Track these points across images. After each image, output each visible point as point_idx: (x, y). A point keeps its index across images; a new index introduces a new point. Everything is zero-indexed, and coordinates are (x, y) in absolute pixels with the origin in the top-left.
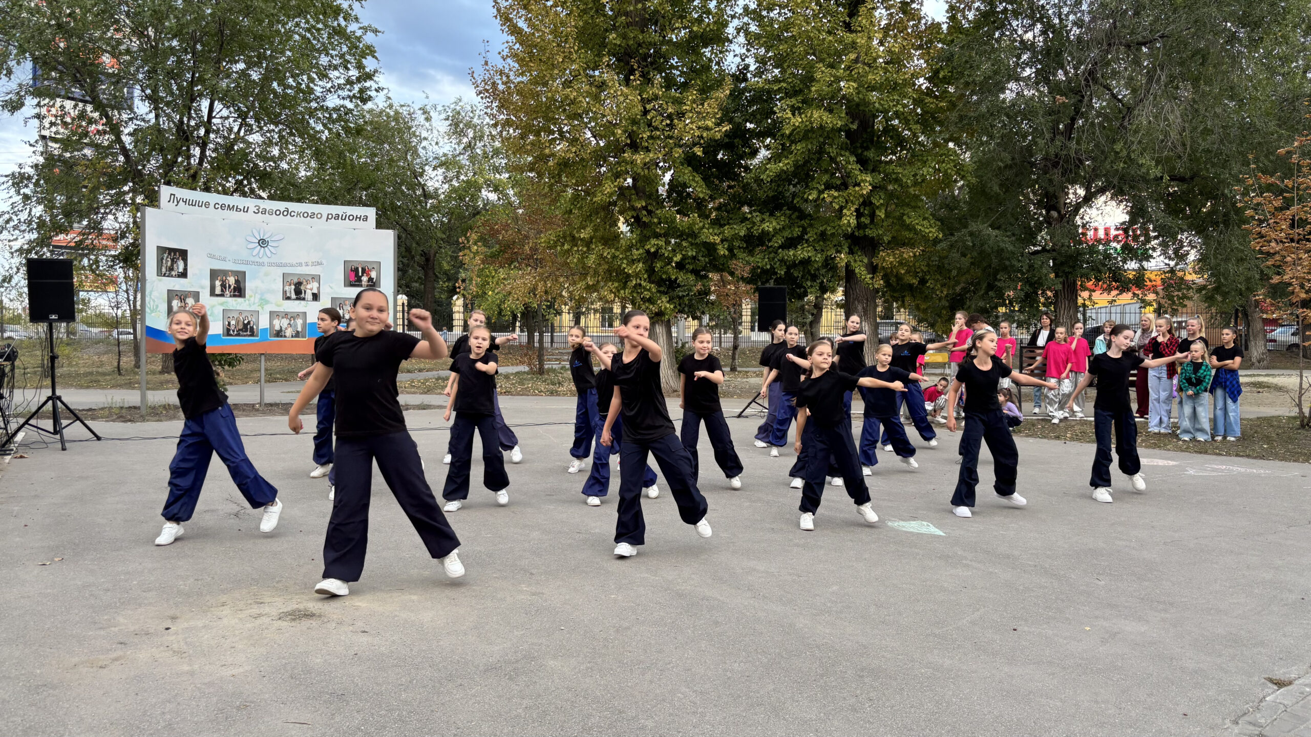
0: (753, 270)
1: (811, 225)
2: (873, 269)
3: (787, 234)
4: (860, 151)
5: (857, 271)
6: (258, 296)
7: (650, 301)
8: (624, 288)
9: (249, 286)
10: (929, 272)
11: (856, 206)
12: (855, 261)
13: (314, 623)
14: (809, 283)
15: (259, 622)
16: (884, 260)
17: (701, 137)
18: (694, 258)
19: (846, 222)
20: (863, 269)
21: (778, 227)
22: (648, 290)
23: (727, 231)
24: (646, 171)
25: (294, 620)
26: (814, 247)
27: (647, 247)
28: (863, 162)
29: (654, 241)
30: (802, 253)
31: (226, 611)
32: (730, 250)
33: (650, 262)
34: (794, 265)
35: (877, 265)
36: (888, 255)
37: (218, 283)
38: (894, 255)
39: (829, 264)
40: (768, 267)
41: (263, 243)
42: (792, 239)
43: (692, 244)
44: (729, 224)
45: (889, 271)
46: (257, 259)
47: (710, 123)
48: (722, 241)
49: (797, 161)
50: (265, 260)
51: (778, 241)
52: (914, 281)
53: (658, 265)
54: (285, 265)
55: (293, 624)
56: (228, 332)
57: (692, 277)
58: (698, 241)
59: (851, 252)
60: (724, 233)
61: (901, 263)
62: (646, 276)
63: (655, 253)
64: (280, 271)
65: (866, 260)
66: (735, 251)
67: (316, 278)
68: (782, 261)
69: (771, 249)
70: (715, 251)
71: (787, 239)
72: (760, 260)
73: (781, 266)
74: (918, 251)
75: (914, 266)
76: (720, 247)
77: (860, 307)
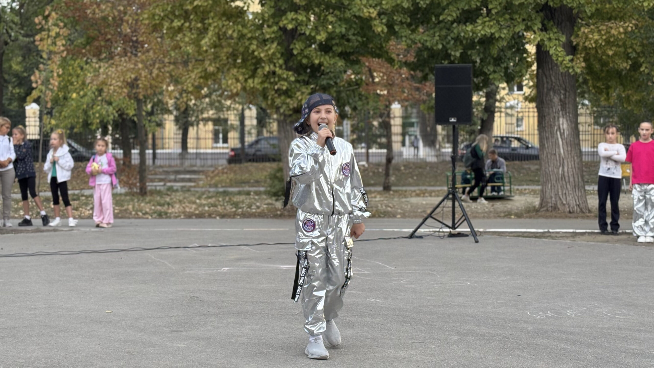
0: (419, 52)
2: (572, 49)
3: (463, 5)
5: (552, 52)
7: (287, 93)
8: (253, 76)
10: (643, 52)
12: (550, 39)
14: (491, 68)
16: (587, 38)
18: (343, 36)
20: (560, 49)
22: (285, 80)
26: (498, 22)
27: (281, 24)
29: (291, 15)
30: (483, 28)
32: (390, 26)
33: (286, 44)
34: (471, 45)
35: (578, 44)
36: (592, 32)
38: (599, 31)
39: (516, 45)
40: (440, 46)
42: (469, 11)
43: (340, 19)
45: (593, 52)
48: (379, 14)
51: (451, 14)
52: (625, 65)
53: (297, 47)
57: (341, 63)
58: (348, 14)
59: (545, 28)
60: (381, 3)
61: (608, 42)
62: (281, 61)
63: (292, 30)
65: (563, 39)
66: (397, 28)
68: (457, 39)
69: (442, 25)
70: (370, 27)
71: (464, 11)
72: (428, 39)
73: (455, 46)
74: (630, 26)
75: (624, 45)
76: (376, 22)
77: (556, 100)
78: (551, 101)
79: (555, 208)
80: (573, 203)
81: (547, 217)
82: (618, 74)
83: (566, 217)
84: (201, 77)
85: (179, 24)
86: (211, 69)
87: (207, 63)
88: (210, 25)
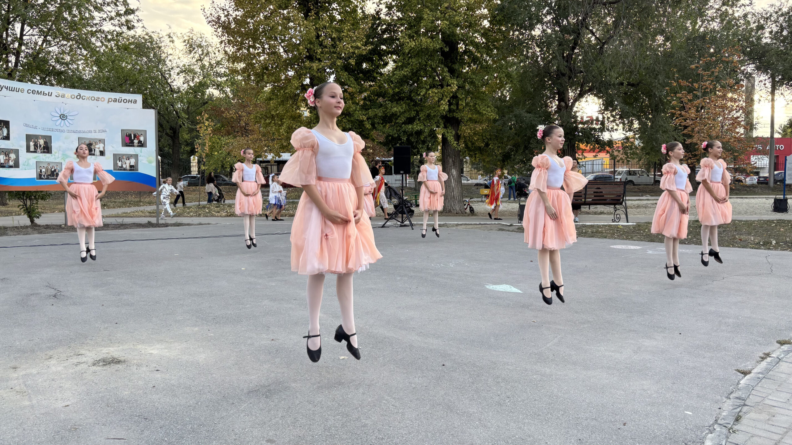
0: (387, 137)
1: (422, 110)
2: (458, 137)
3: (407, 115)
4: (450, 64)
5: (449, 138)
6: (60, 152)
10: (491, 139)
11: (448, 99)
12: (448, 132)
13: (119, 366)
14: (421, 146)
15: (79, 368)
16: (465, 131)
17: (354, 53)
19: (443, 108)
20: (452, 138)
21: (402, 111)
23: (371, 113)
24: (319, 74)
25: (104, 365)
26: (424, 123)
28: (452, 72)
30: (416, 126)
31: (53, 362)
32: (373, 125)
34: (411, 134)
35: (460, 135)
36: (467, 129)
37: (32, 144)
38: (471, 129)
39: (433, 134)
40: (396, 135)
41: (63, 117)
42: (410, 118)
43: (349, 121)
44: (371, 108)
45: (468, 138)
46: (59, 128)
47: (359, 45)
48: (368, 119)
49: (413, 69)
50: (65, 128)
51: (401, 120)
52: (482, 145)
54: (80, 132)
55: (105, 368)
56: (40, 176)
58: (352, 119)
59: (445, 127)
60: (368, 113)
61: (474, 134)
64: (76, 136)
65: (454, 132)
66: (376, 125)
67: (102, 141)
68: (405, 132)
69: (397, 125)
70: (363, 125)
71: (407, 118)
72: (391, 131)
73: (404, 135)
74: (484, 126)
75: (482, 135)
76: (366, 123)
77: (451, 161)
78: (448, 161)
79: (450, 211)
80: (458, 209)
81: (446, 216)
82: (480, 149)
83: (455, 216)
84: (280, 148)
85: (269, 121)
86: (285, 144)
87: (283, 141)
88: (284, 122)
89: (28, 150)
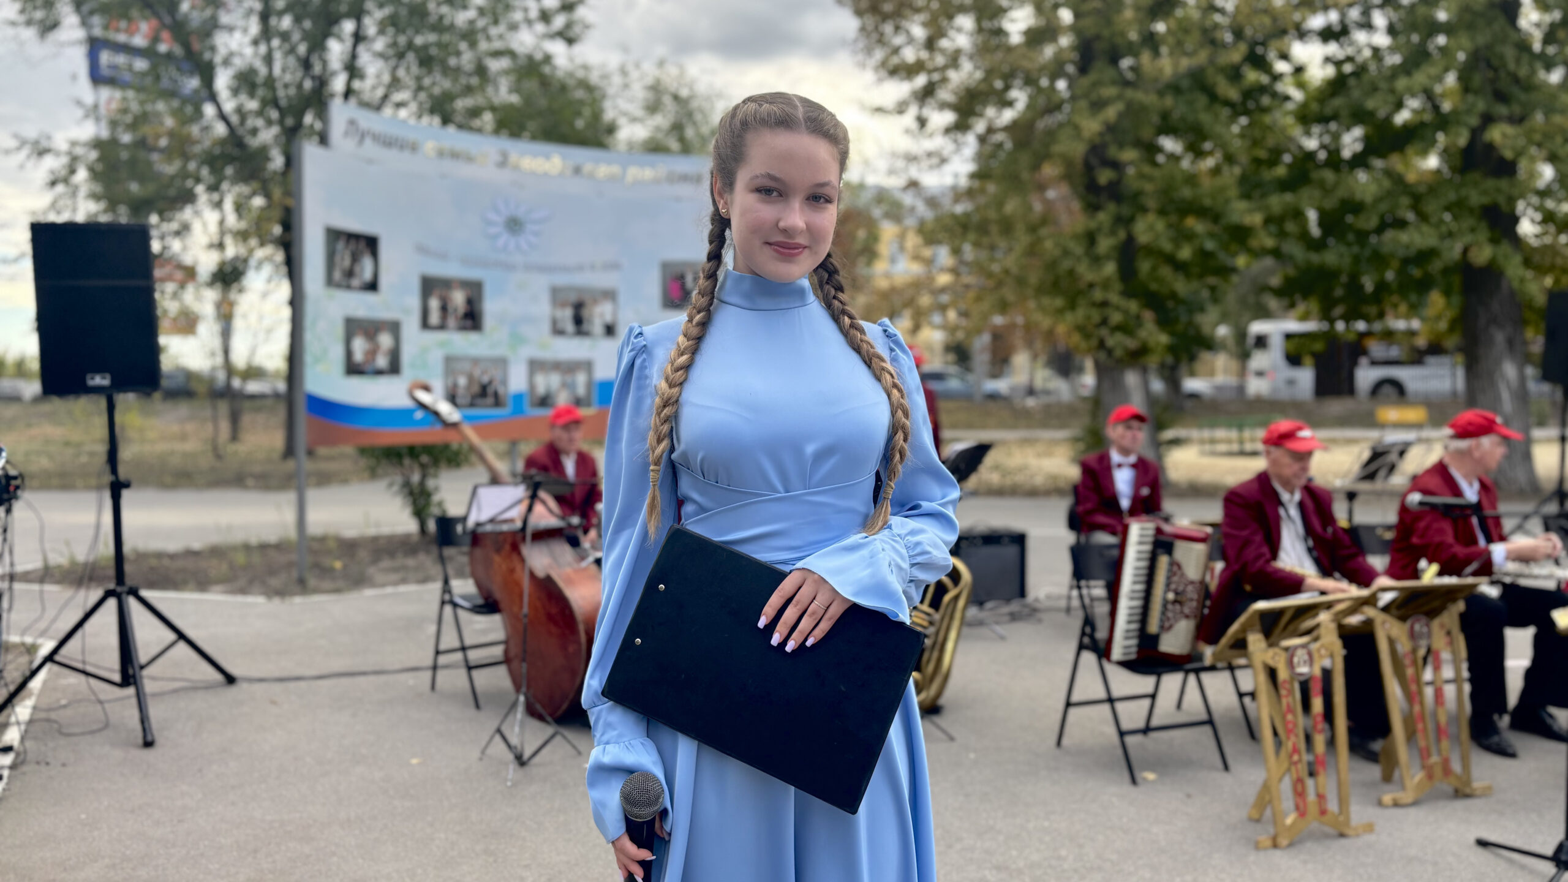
6: (505, 329)
9: (491, 307)
37: (434, 304)
41: (514, 225)
46: (503, 257)
50: (519, 258)
54: (555, 270)
67: (610, 295)
89: (425, 324)
